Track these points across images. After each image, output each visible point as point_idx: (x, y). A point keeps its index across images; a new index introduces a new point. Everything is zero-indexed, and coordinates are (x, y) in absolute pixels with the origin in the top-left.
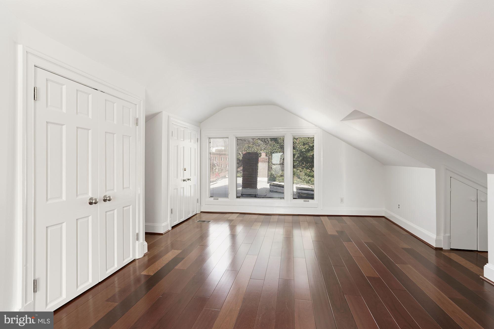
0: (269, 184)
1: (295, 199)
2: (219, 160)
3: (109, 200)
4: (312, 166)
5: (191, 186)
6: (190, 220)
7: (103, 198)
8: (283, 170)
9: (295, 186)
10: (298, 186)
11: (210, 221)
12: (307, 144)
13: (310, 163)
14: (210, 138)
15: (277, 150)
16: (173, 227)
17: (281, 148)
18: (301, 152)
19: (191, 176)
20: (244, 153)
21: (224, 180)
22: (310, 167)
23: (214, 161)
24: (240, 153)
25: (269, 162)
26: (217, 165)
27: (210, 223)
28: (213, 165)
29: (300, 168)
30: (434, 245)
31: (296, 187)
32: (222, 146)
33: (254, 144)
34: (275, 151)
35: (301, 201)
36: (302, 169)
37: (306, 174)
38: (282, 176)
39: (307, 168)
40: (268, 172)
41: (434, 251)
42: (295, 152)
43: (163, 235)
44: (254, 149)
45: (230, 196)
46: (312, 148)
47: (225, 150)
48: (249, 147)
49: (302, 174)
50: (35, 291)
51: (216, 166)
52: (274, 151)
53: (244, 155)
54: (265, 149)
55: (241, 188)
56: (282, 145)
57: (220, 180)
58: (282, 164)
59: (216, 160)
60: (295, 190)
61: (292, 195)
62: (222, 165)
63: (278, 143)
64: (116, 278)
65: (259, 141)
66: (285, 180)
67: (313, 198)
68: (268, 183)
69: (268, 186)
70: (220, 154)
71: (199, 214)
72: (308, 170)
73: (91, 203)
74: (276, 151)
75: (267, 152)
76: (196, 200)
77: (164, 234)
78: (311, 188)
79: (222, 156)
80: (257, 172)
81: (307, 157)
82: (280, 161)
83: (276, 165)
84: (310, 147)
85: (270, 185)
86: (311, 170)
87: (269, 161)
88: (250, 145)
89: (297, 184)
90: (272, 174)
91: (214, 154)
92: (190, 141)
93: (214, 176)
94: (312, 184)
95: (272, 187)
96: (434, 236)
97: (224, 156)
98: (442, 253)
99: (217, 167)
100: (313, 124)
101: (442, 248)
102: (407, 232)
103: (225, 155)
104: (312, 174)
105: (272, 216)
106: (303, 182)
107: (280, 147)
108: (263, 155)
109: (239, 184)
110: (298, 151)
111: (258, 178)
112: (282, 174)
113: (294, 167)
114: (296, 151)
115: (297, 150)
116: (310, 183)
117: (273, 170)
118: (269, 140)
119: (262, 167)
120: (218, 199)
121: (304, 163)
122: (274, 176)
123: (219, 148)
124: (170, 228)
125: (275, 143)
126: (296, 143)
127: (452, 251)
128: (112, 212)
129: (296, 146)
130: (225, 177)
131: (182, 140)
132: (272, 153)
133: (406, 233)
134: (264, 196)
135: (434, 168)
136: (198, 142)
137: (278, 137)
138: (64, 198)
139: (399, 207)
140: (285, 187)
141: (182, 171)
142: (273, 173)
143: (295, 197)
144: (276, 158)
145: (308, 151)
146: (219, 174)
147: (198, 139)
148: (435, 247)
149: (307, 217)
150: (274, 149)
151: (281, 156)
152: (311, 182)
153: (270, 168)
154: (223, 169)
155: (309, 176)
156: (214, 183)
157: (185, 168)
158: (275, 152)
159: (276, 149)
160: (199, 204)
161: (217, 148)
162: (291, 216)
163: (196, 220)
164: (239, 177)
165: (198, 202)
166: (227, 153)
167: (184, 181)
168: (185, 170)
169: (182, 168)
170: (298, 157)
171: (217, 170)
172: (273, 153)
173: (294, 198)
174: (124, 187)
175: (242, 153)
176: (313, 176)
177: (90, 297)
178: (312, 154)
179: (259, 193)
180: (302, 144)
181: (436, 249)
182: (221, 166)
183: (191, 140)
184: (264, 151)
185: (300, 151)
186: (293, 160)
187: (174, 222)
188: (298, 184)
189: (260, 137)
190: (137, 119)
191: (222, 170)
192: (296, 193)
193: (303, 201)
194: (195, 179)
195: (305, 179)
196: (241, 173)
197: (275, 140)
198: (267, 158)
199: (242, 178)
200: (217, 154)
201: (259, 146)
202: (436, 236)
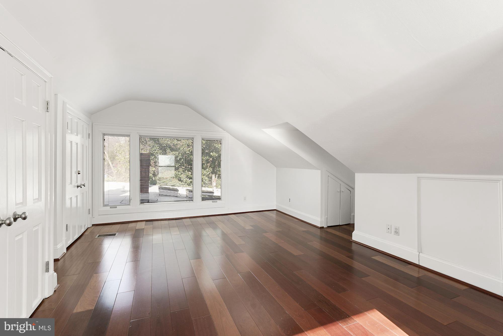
1: (204, 201)
3: (25, 219)
5: (83, 193)
7: (13, 217)
14: (104, 135)
15: (157, 151)
16: (68, 248)
19: (83, 181)
30: (319, 226)
41: (319, 230)
43: (60, 261)
52: (153, 152)
61: (201, 197)
67: (219, 199)
71: (91, 228)
76: (87, 211)
77: (61, 259)
92: (82, 137)
95: (162, 190)
96: (319, 219)
98: (323, 230)
101: (324, 227)
120: (116, 207)
124: (65, 251)
127: (329, 228)
128: (22, 235)
131: (76, 134)
133: (297, 220)
135: (320, 170)
136: (89, 138)
141: (76, 175)
147: (89, 134)
148: (320, 227)
157: (79, 171)
160: (91, 216)
165: (89, 214)
167: (78, 187)
168: (79, 174)
169: (74, 170)
170: (180, 159)
173: (202, 200)
179: (149, 198)
187: (68, 242)
190: (48, 103)
193: (211, 202)
202: (320, 219)
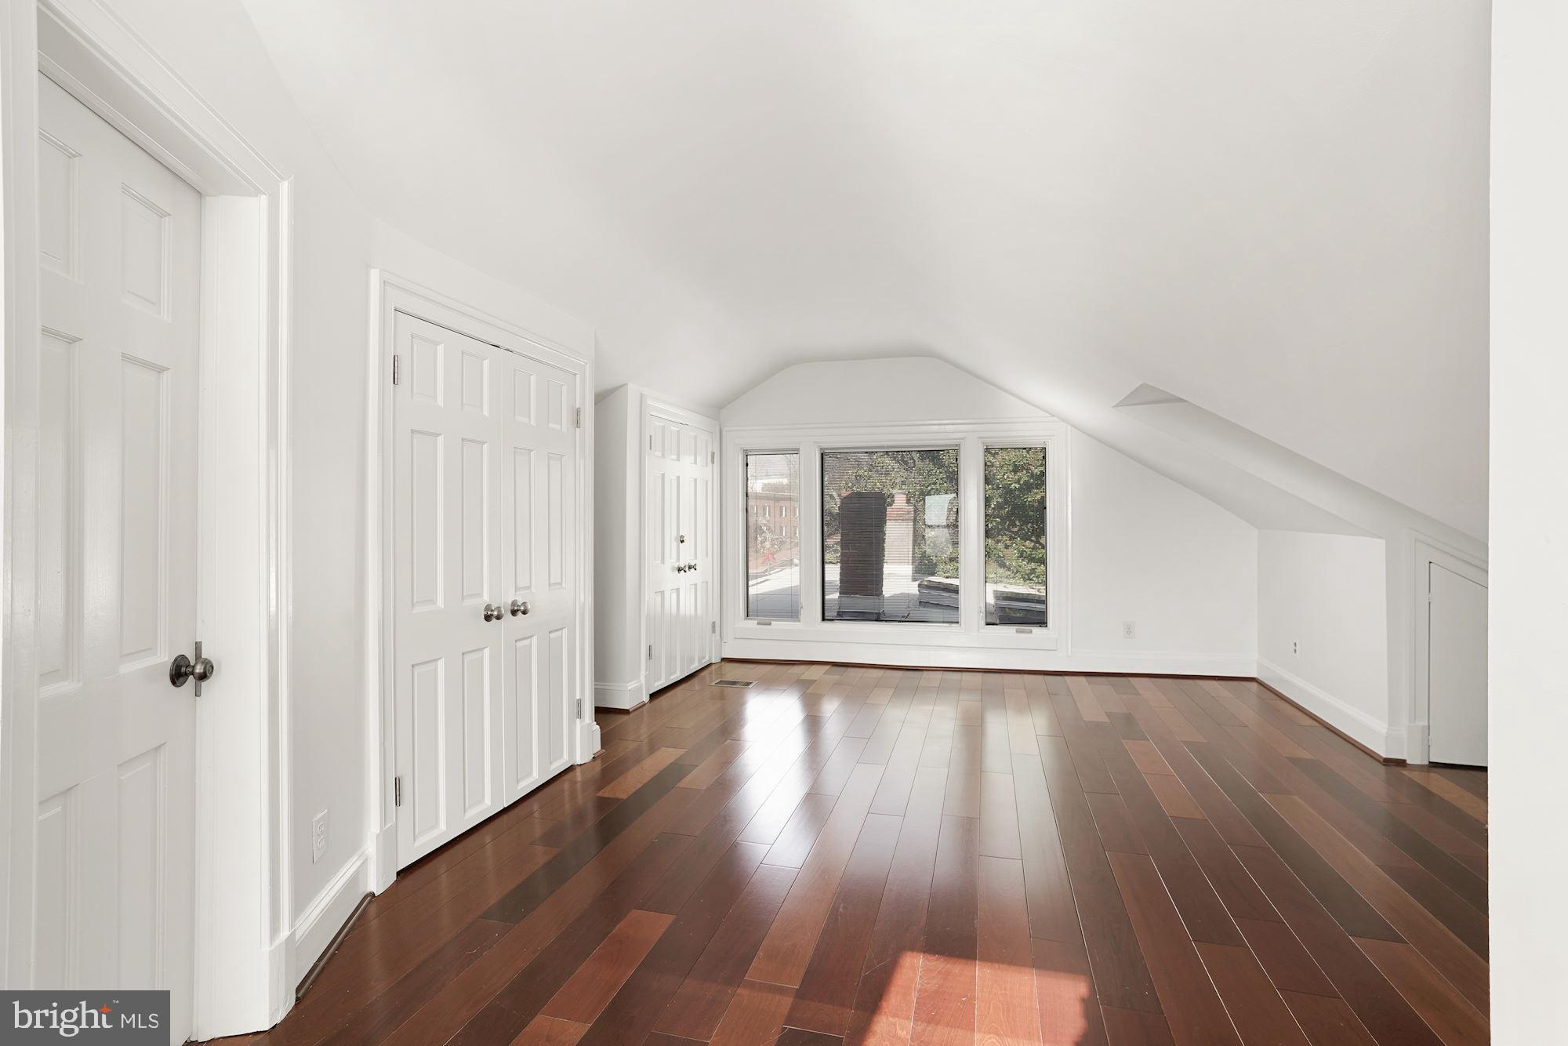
0: (917, 583)
1: (991, 626)
2: (772, 515)
3: (524, 613)
4: (1041, 531)
5: (696, 585)
6: (695, 681)
7: (509, 608)
8: (956, 544)
9: (991, 588)
10: (1001, 588)
11: (751, 683)
12: (1023, 468)
13: (1033, 523)
14: (746, 453)
15: (938, 486)
16: (654, 696)
17: (951, 481)
18: (1008, 491)
19: (696, 558)
20: (845, 493)
21: (788, 571)
22: (1033, 534)
23: (760, 518)
24: (835, 494)
25: (915, 521)
26: (769, 529)
27: (751, 686)
28: (756, 530)
29: (1005, 538)
30: (1384, 753)
31: (994, 591)
32: (782, 475)
33: (871, 468)
34: (932, 489)
35: (1009, 631)
36: (1010, 540)
37: (1021, 555)
38: (954, 559)
39: (1025, 538)
40: (914, 549)
41: (1382, 769)
42: (989, 492)
43: (631, 715)
44: (874, 484)
45: (803, 614)
46: (1040, 480)
47: (789, 487)
48: (858, 477)
49: (1013, 553)
50: (398, 803)
51: (764, 532)
52: (929, 488)
53: (846, 501)
54: (903, 483)
55: (836, 596)
56: (955, 471)
57: (777, 572)
58: (954, 526)
59: (765, 514)
60: (991, 600)
61: (983, 615)
62: (781, 527)
63: (941, 466)
64: (535, 805)
65: (887, 460)
66: (962, 571)
67: (1042, 623)
68: (914, 580)
69: (913, 589)
70: (776, 497)
71: (718, 665)
72: (1027, 543)
73: (488, 618)
74: (937, 490)
75: (909, 492)
76: (710, 627)
77: (634, 711)
78: (1038, 593)
79: (783, 503)
80: (883, 549)
81: (1024, 504)
82: (948, 516)
83: (936, 529)
84: (1032, 476)
85: (919, 586)
86: (1038, 542)
87: (917, 518)
88: (861, 472)
89: (996, 583)
90: (924, 556)
91: (758, 497)
92: (693, 462)
93: (760, 561)
94: (1039, 583)
95: (926, 591)
96: (1381, 727)
97: (787, 503)
98: (1403, 774)
99: (768, 535)
100: (1045, 411)
101: (1405, 761)
102: (1314, 719)
103: (790, 499)
104: (1041, 555)
105: (925, 672)
106: (1014, 578)
107: (947, 477)
108: (900, 500)
109: (831, 582)
110: (998, 488)
111: (885, 565)
112: (954, 555)
113: (988, 533)
114: (993, 489)
115: (995, 487)
116: (1035, 579)
117: (928, 542)
118: (916, 458)
119: (897, 535)
120: (770, 624)
121: (1018, 523)
122: (930, 561)
123: (774, 481)
124: (646, 699)
125: (934, 464)
126: (993, 466)
127: (1435, 769)
128: (526, 642)
129: (994, 475)
130: (790, 563)
131: (675, 457)
132: (925, 495)
134: (903, 617)
135: (1382, 538)
136: (713, 462)
137: (940, 449)
138: (440, 603)
139: (1295, 650)
140: (962, 591)
141: (674, 544)
142: (929, 551)
143: (989, 621)
144: (937, 507)
145: (1027, 488)
146: (775, 556)
147: (713, 454)
148: (1384, 756)
149: (1026, 676)
150: (930, 485)
151: (951, 503)
152: (1038, 577)
153: (918, 538)
154: (784, 539)
155: (1031, 560)
156: (759, 580)
157: (682, 536)
158: (933, 492)
159: (935, 483)
160: (718, 638)
161: (766, 481)
162: (981, 674)
163: (711, 679)
164: (830, 563)
165: (714, 632)
166: (794, 494)
167: (679, 570)
168: (682, 542)
169: (674, 534)
170: (999, 506)
171: (768, 544)
172: (929, 494)
173: (987, 624)
174: (552, 581)
175: (839, 495)
176: (1043, 561)
177: (488, 839)
178: (1039, 497)
179: (887, 608)
180: (1011, 468)
181: (1388, 762)
182: (778, 531)
183: (696, 459)
184: (901, 489)
185: (1004, 488)
186: (986, 515)
187: (655, 682)
188: (1001, 582)
189: (888, 447)
190: (578, 412)
191: (782, 543)
192: (993, 610)
193: (1015, 631)
194: (706, 566)
195: (1020, 569)
196: (836, 551)
197: (932, 455)
198: (912, 508)
199: (839, 565)
200: (767, 498)
201: (887, 474)
202: (1386, 726)
